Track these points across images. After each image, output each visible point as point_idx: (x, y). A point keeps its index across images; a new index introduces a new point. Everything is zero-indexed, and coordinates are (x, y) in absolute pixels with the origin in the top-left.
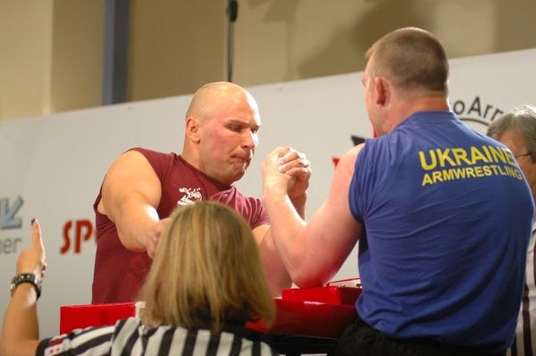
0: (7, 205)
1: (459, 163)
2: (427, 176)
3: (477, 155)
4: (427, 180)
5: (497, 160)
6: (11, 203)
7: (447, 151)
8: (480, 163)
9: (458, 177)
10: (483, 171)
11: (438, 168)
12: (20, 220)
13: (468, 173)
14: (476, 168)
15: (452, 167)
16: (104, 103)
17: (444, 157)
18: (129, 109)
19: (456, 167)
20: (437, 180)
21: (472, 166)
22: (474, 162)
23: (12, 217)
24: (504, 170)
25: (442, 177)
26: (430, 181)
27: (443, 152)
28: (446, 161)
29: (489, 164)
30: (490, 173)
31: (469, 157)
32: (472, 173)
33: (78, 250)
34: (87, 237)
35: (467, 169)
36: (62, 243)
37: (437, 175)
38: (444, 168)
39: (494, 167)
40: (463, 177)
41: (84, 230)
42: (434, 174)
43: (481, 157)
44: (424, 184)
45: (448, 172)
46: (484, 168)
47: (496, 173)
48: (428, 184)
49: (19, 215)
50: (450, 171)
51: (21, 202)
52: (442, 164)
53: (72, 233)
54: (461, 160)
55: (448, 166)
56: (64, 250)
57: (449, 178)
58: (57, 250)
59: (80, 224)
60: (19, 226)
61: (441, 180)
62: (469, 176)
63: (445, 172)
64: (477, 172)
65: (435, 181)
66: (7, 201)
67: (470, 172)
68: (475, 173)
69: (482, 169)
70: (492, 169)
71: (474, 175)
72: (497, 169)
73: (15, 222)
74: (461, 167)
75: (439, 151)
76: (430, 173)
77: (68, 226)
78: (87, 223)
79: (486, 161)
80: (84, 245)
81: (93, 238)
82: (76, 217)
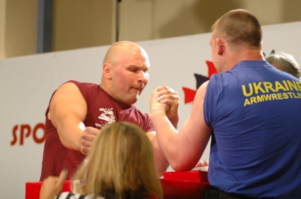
1: (268, 91)
2: (247, 100)
3: (279, 86)
4: (247, 102)
5: (292, 89)
7: (260, 84)
8: (281, 91)
9: (267, 100)
10: (283, 96)
11: (254, 95)
13: (273, 97)
14: (278, 94)
15: (263, 94)
16: (38, 52)
17: (258, 88)
18: (55, 56)
19: (266, 94)
20: (253, 102)
21: (276, 93)
22: (277, 90)
24: (297, 95)
25: (257, 100)
26: (249, 103)
27: (257, 84)
28: (259, 90)
29: (287, 92)
30: (288, 97)
31: (274, 87)
32: (275, 97)
33: (22, 143)
34: (28, 135)
35: (273, 95)
36: (12, 139)
37: (253, 99)
38: (257, 95)
39: (290, 93)
40: (270, 99)
41: (26, 131)
42: (251, 98)
43: (282, 87)
44: (245, 105)
45: (260, 97)
46: (284, 94)
47: (291, 97)
48: (248, 105)
50: (262, 96)
52: (257, 92)
53: (18, 133)
54: (269, 89)
55: (260, 93)
56: (13, 143)
57: (261, 101)
58: (9, 143)
59: (23, 127)
61: (256, 102)
62: (273, 99)
63: (258, 97)
64: (279, 96)
65: (252, 103)
67: (274, 96)
68: (277, 97)
69: (282, 95)
70: (289, 95)
71: (277, 99)
72: (292, 95)
74: (269, 94)
75: (254, 84)
76: (249, 98)
77: (16, 128)
78: (28, 127)
79: (285, 90)
80: (26, 140)
81: (31, 136)
82: (20, 122)
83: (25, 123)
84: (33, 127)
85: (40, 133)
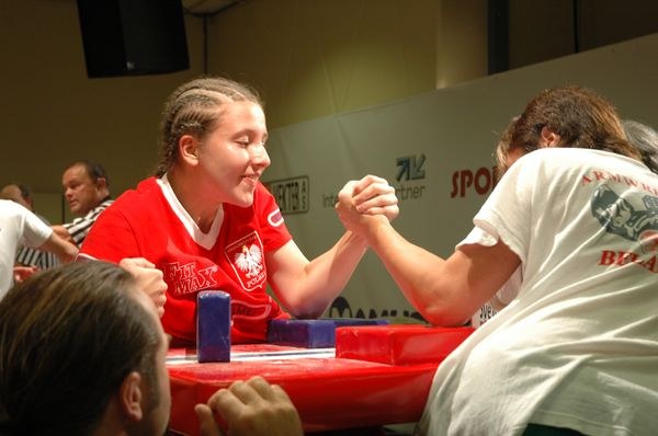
0: (415, 160)
12: (424, 172)
23: (418, 171)
33: (463, 194)
34: (469, 185)
36: (452, 190)
41: (467, 179)
49: (422, 168)
51: (424, 158)
53: (459, 181)
56: (454, 195)
58: (449, 195)
59: (464, 173)
60: (423, 177)
66: (415, 157)
73: (420, 174)
77: (456, 175)
78: (467, 173)
80: (467, 190)
81: (473, 186)
82: (461, 168)
83: (465, 168)
84: (474, 174)
85: (483, 181)
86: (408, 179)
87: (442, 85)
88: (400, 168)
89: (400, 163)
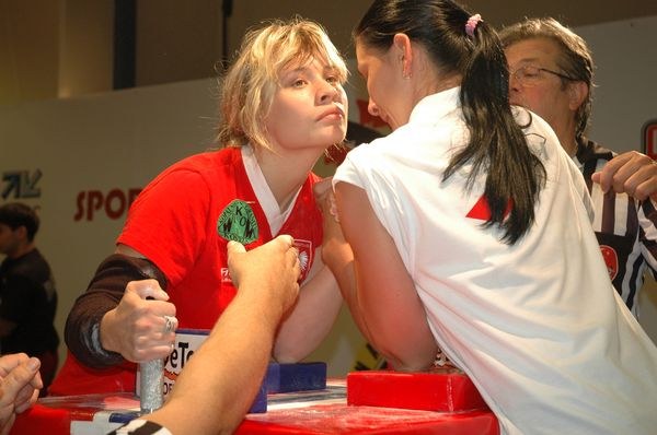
0: (27, 176)
6: (31, 176)
12: (39, 190)
16: (115, 88)
23: (32, 188)
33: (90, 217)
34: (98, 207)
36: (75, 210)
41: (95, 201)
49: (38, 185)
51: (39, 174)
53: (85, 203)
56: (78, 217)
58: (72, 217)
59: (92, 195)
60: (38, 195)
66: (27, 173)
73: (34, 192)
77: (81, 196)
78: (97, 194)
80: (96, 214)
81: (103, 208)
82: (87, 189)
83: (94, 189)
84: (105, 194)
85: (116, 204)
86: (17, 196)
87: (64, 93)
88: (6, 184)
89: (7, 178)
